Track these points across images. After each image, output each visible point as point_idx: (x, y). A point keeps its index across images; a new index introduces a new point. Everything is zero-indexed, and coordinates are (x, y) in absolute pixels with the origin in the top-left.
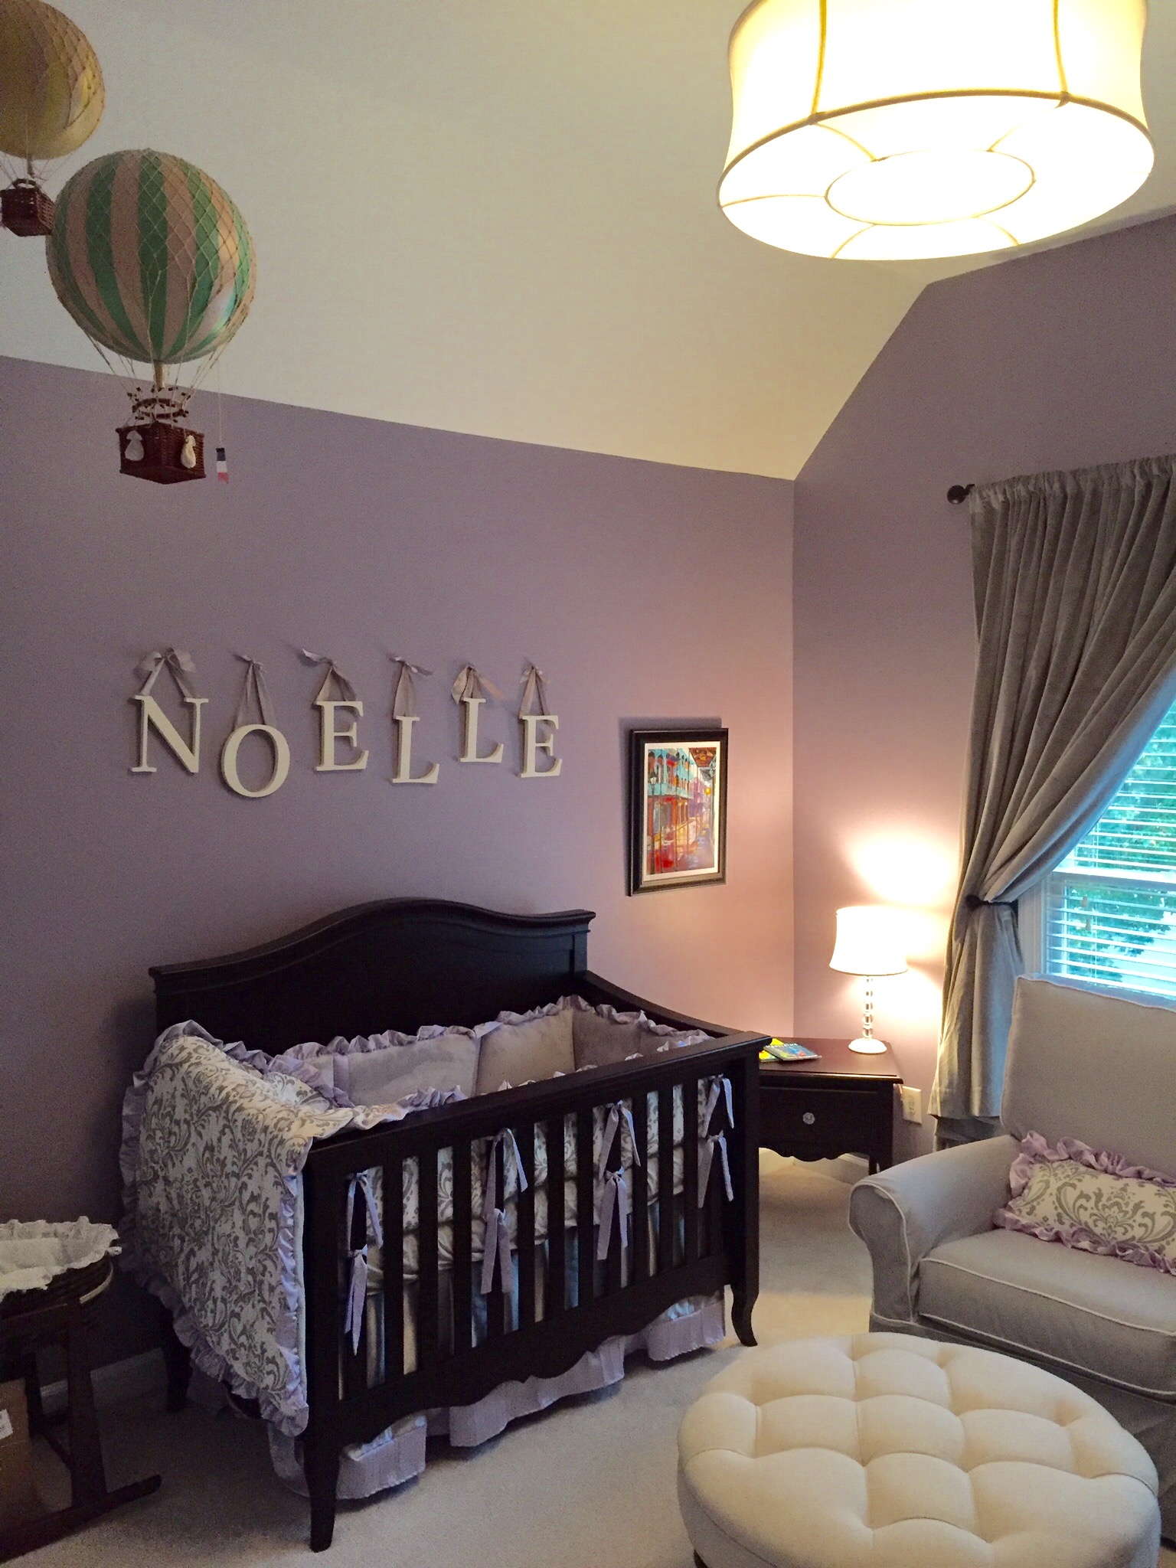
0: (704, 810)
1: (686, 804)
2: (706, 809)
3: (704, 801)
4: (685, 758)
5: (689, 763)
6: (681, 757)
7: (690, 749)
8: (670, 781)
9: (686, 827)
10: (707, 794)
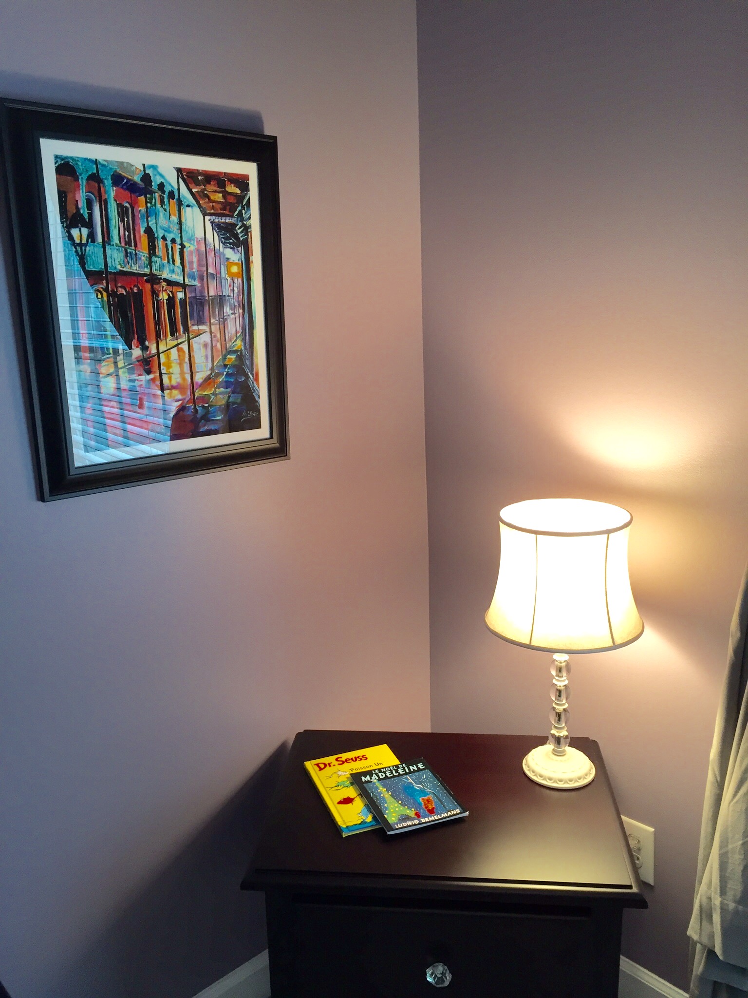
0: (227, 310)
1: (180, 295)
2: (233, 308)
3: (226, 292)
4: (167, 189)
5: (180, 203)
6: (154, 186)
7: (179, 171)
8: (129, 242)
9: (185, 347)
10: (233, 276)
